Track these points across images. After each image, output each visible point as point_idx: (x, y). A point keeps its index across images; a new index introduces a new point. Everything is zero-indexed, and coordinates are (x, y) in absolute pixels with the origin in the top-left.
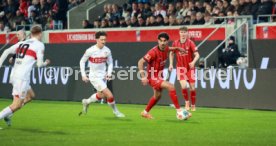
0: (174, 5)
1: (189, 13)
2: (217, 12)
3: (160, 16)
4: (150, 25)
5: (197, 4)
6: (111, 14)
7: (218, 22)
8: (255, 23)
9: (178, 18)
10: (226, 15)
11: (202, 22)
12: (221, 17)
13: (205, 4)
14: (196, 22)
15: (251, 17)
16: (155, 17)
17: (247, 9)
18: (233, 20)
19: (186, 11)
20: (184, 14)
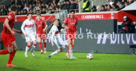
0: (32, 5)
1: (39, 9)
2: (51, 8)
3: (26, 10)
4: (21, 14)
5: (42, 5)
6: (3, 9)
7: (52, 13)
8: (68, 13)
9: (34, 11)
10: (55, 9)
11: (45, 13)
12: (53, 11)
13: (46, 5)
14: (42, 13)
15: (67, 10)
16: (24, 11)
17: (65, 7)
18: (59, 12)
19: (38, 8)
20: (37, 9)
